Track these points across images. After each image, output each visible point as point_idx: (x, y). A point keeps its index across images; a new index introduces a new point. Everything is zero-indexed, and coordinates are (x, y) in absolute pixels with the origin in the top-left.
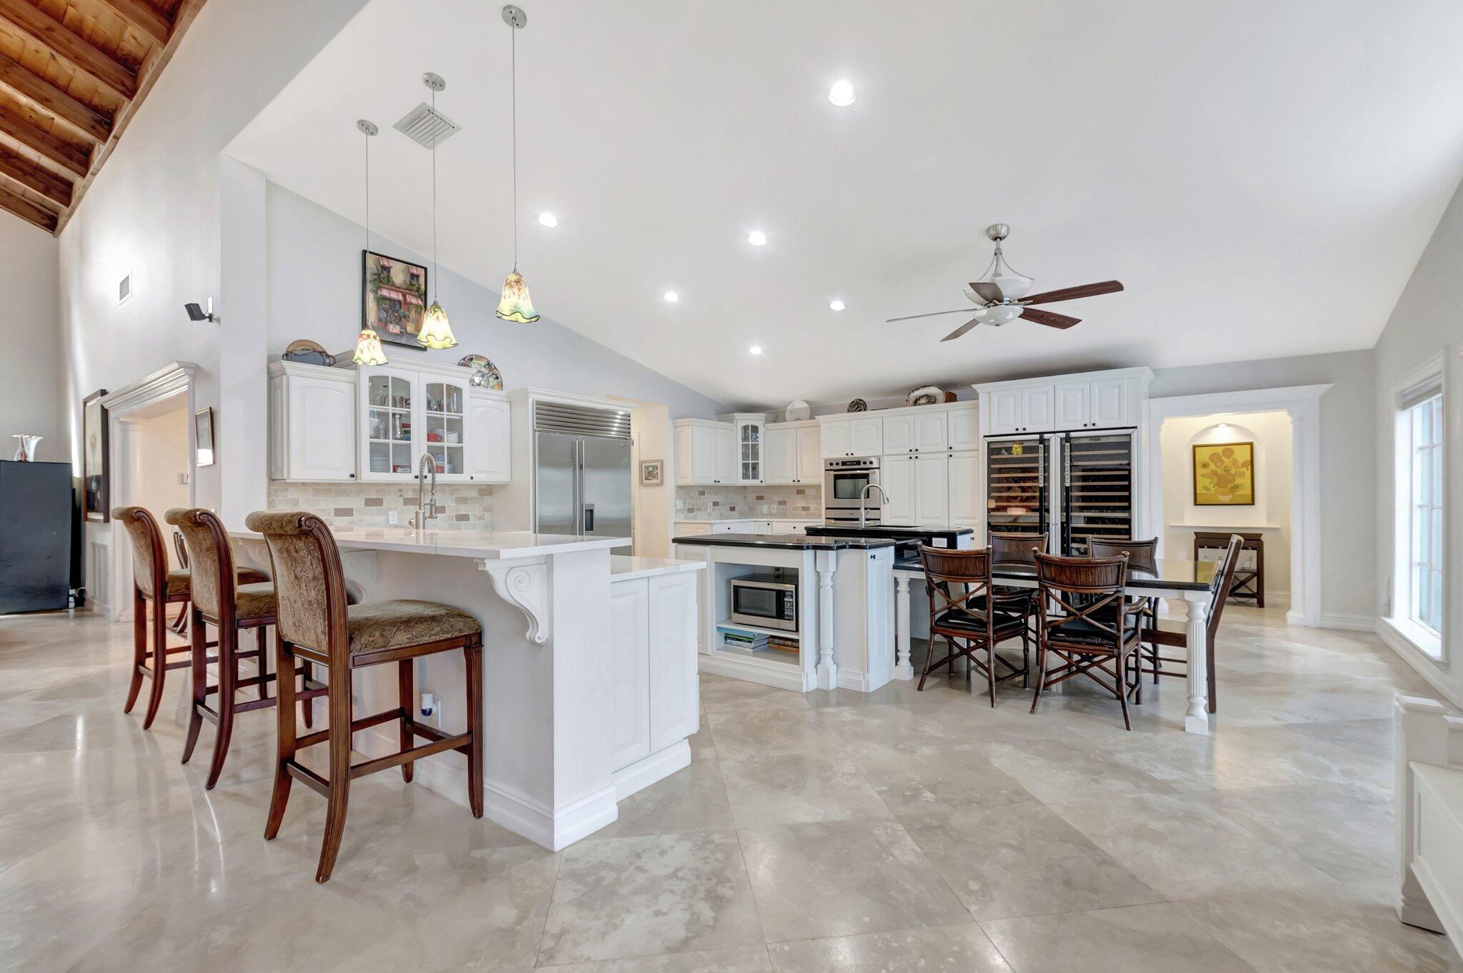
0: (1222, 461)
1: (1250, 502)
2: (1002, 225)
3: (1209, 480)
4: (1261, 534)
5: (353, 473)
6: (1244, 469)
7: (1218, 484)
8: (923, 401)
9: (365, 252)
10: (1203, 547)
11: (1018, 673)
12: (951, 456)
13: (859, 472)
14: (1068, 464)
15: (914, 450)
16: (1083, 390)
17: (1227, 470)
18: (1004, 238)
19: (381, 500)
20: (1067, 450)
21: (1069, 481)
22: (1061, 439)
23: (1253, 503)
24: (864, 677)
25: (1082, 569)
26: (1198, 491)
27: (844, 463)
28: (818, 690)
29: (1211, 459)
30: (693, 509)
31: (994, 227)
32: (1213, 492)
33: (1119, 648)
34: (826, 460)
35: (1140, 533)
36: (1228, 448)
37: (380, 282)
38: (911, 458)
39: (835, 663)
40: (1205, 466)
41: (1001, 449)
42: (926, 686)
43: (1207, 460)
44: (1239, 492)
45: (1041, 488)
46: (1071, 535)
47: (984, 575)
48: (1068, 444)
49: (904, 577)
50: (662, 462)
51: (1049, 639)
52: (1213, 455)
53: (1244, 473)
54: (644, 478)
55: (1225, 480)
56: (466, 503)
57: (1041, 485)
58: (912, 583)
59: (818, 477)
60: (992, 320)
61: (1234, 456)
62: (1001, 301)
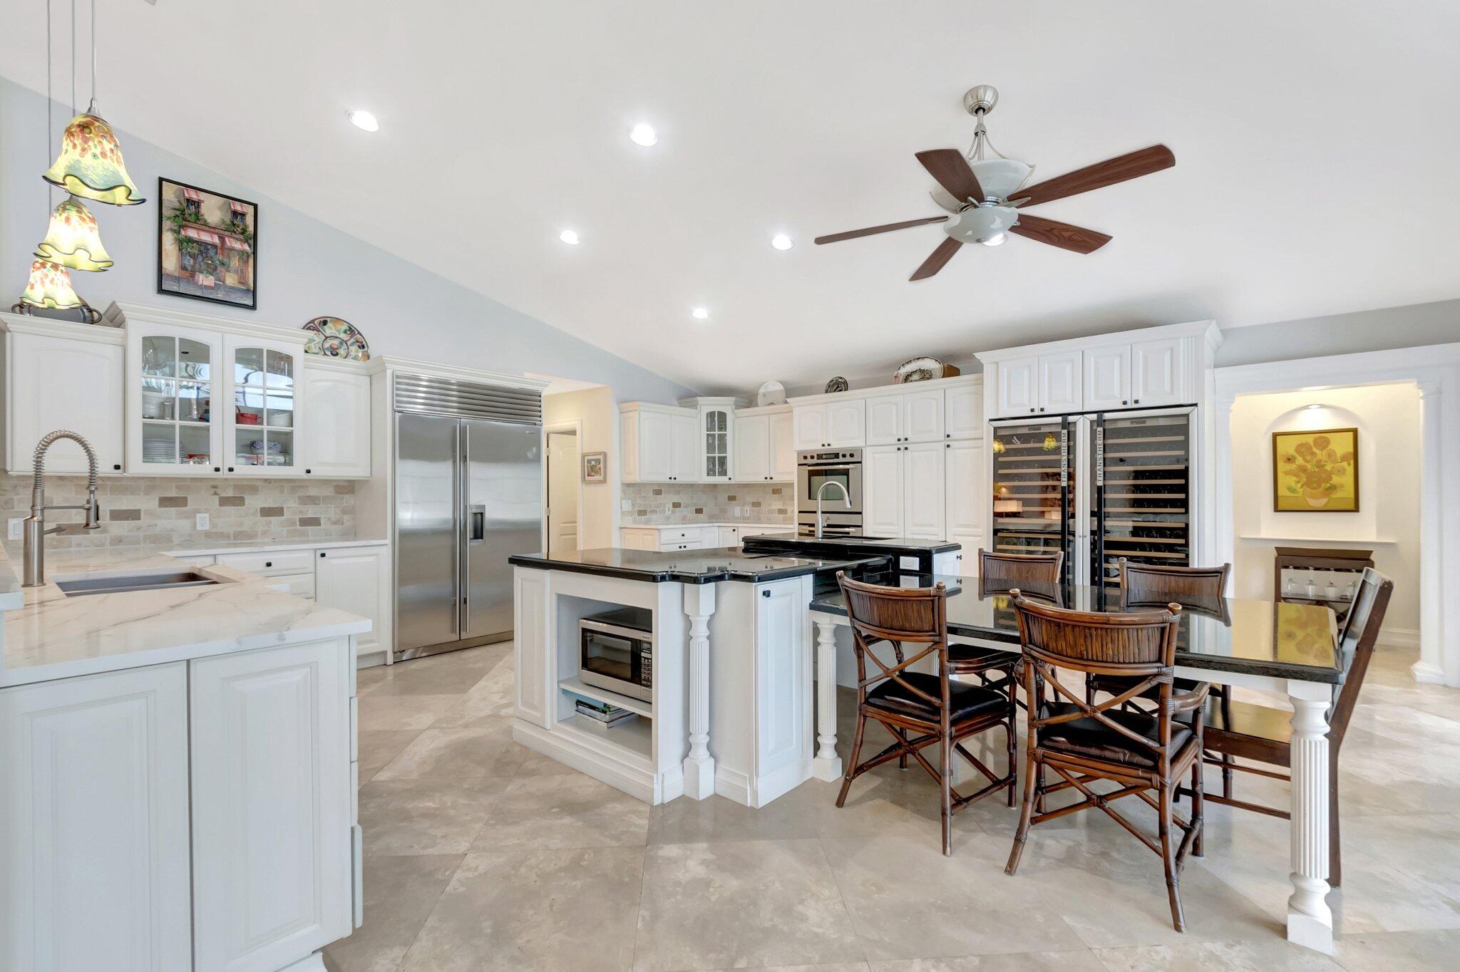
0: (1313, 454)
1: (1353, 508)
2: (986, 87)
3: (1294, 479)
4: (1371, 552)
5: (120, 463)
6: (1345, 464)
7: (1307, 484)
8: (915, 377)
9: (161, 180)
10: (1287, 567)
11: (997, 783)
12: (948, 446)
13: (841, 466)
14: (1100, 456)
15: (902, 439)
16: (1121, 356)
17: (1320, 465)
18: (990, 109)
19: (186, 498)
20: (1100, 437)
21: (1102, 478)
22: (1092, 422)
23: (1356, 509)
24: (751, 783)
25: (1094, 633)
26: (1280, 493)
27: (820, 457)
28: (683, 799)
29: (1297, 451)
30: (646, 511)
31: (973, 92)
32: (1300, 495)
33: (1162, 775)
34: (799, 453)
35: (1203, 555)
36: (1322, 437)
37: (185, 220)
38: (899, 449)
39: (712, 755)
40: (1289, 460)
41: (1012, 436)
42: (852, 795)
43: (1292, 452)
44: (1338, 495)
45: (1063, 488)
46: (1105, 552)
47: (934, 630)
48: (1100, 429)
49: (828, 622)
50: (605, 455)
51: (1040, 744)
52: (1301, 445)
53: (1344, 469)
54: (586, 475)
55: (1317, 479)
56: (316, 504)
57: (1064, 484)
58: (838, 630)
59: (789, 472)
60: (970, 233)
61: (1331, 447)
62: (981, 199)
